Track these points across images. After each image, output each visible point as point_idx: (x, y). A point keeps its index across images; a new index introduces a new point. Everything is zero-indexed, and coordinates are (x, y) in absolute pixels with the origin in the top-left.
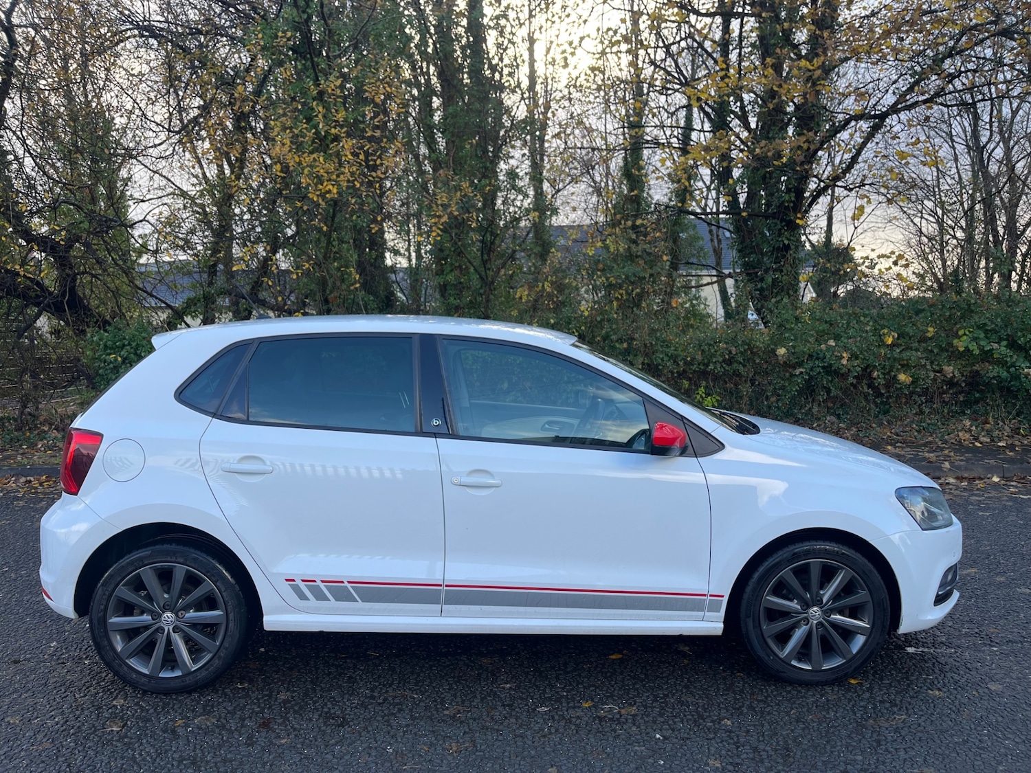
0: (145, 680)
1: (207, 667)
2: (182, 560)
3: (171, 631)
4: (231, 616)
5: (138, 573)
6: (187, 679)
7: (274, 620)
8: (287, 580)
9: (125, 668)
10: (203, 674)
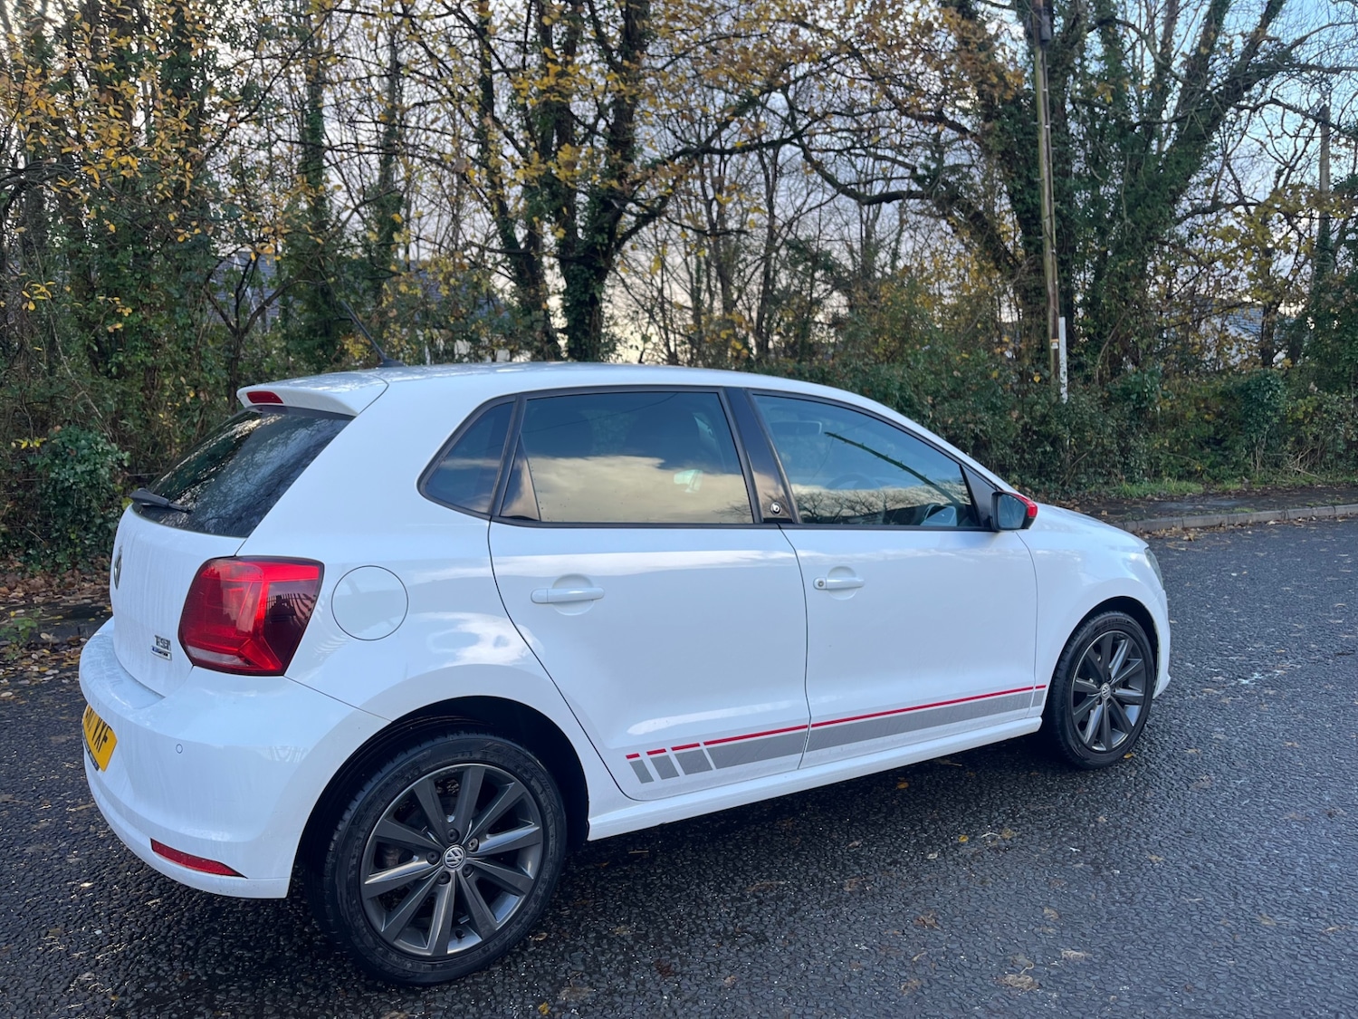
0: (426, 966)
1: (519, 918)
2: (478, 756)
3: (461, 875)
4: (551, 831)
5: (412, 791)
6: (491, 945)
7: (604, 822)
8: (629, 757)
9: (394, 957)
10: (514, 931)
